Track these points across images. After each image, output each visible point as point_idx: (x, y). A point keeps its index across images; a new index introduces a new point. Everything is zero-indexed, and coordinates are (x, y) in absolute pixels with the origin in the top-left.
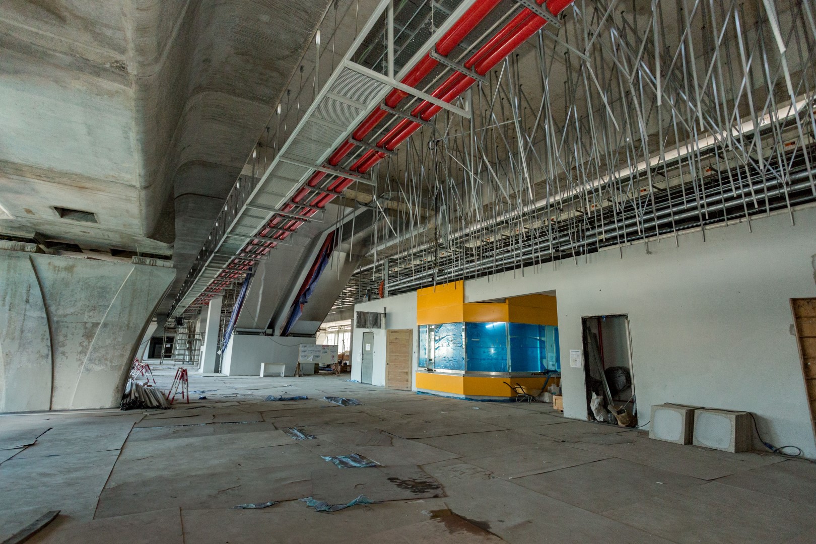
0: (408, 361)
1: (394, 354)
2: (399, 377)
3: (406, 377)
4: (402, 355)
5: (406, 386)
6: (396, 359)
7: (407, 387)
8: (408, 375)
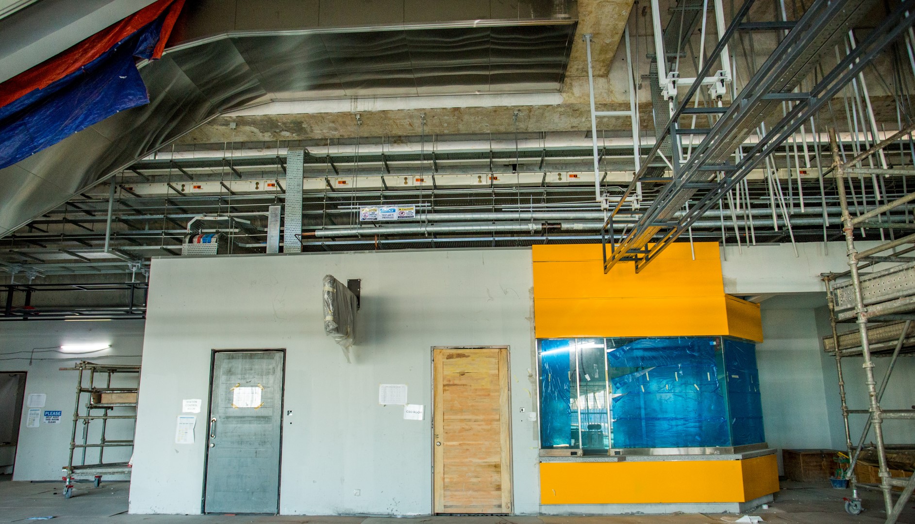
0: (499, 433)
1: (459, 417)
2: (474, 480)
3: (495, 477)
4: (481, 417)
5: (497, 503)
6: (463, 430)
7: (500, 506)
8: (499, 472)
